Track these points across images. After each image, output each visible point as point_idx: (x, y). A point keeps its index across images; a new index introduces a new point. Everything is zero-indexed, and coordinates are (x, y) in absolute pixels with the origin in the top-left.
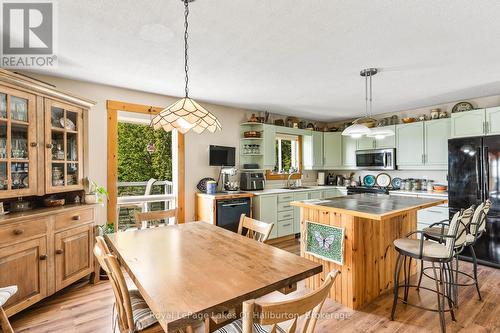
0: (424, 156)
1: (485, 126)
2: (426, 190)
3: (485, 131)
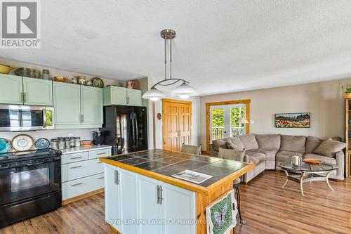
0: (82, 117)
1: (128, 99)
2: (74, 147)
3: (128, 102)
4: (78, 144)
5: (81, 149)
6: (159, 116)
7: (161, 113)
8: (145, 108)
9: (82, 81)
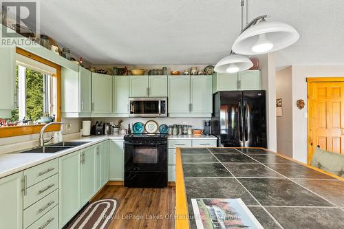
1: (239, 83)
2: (187, 134)
3: (239, 87)
4: (190, 132)
5: (192, 137)
6: (300, 104)
7: (305, 99)
8: (264, 93)
9: (194, 71)
